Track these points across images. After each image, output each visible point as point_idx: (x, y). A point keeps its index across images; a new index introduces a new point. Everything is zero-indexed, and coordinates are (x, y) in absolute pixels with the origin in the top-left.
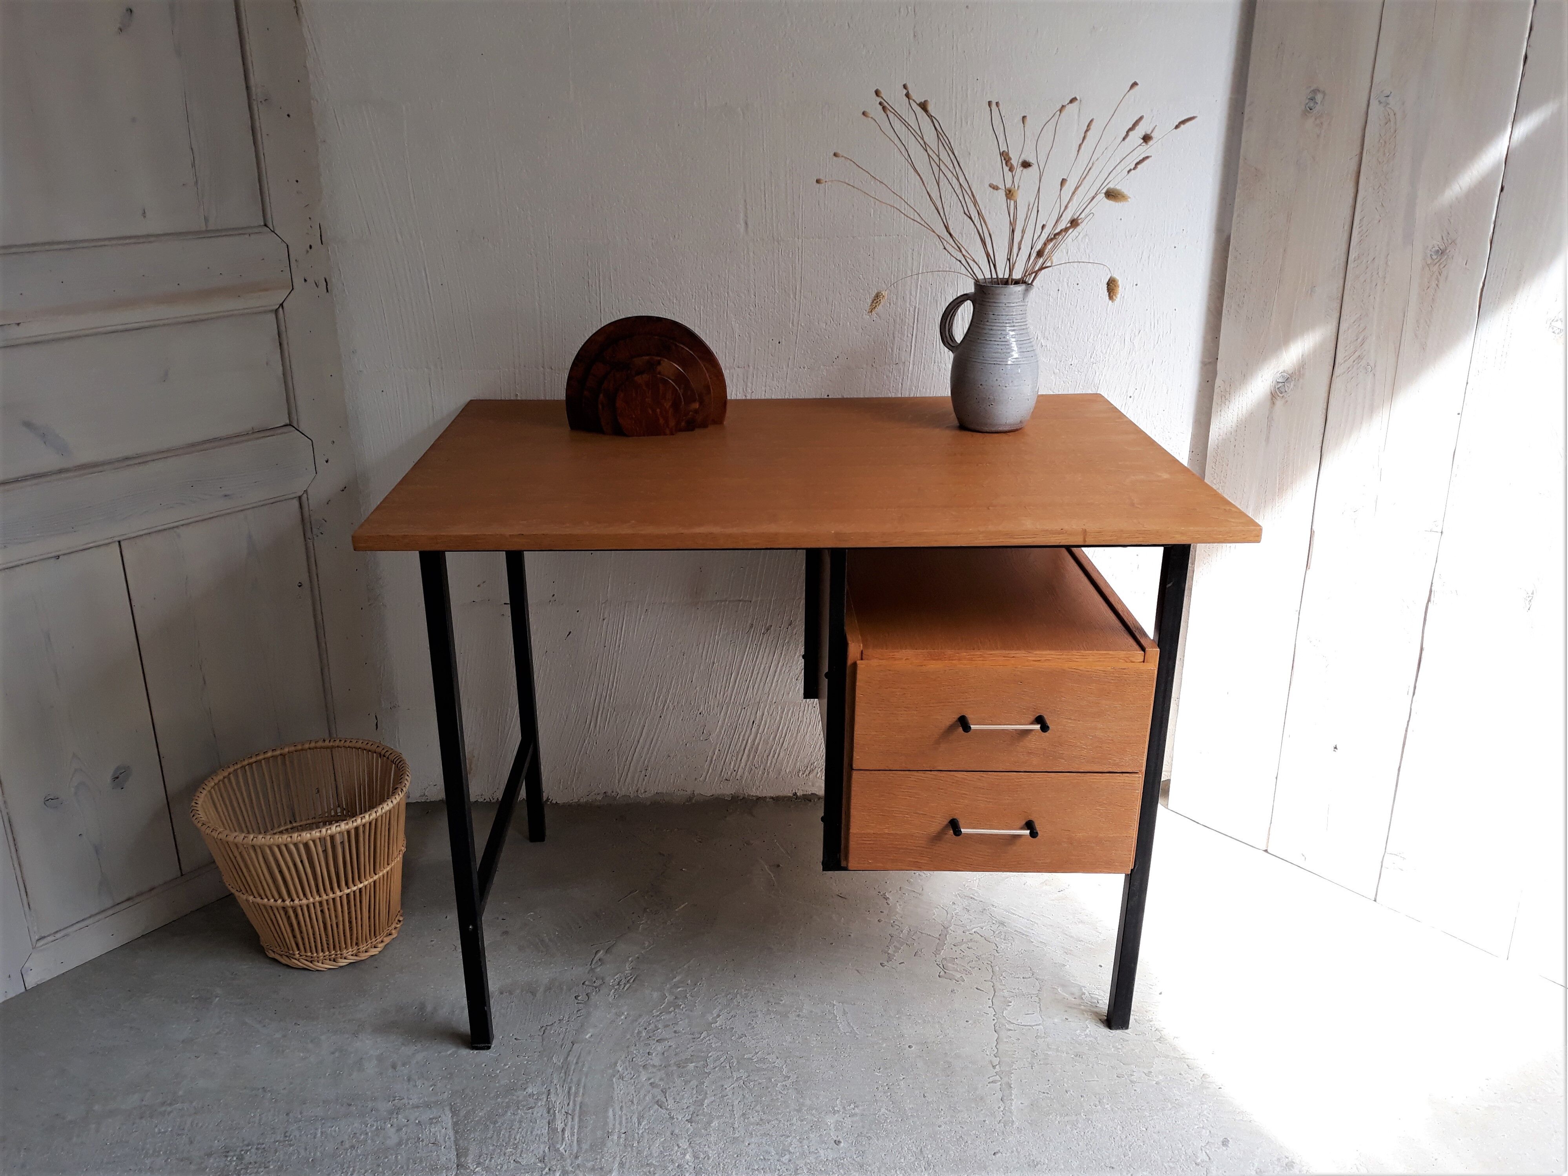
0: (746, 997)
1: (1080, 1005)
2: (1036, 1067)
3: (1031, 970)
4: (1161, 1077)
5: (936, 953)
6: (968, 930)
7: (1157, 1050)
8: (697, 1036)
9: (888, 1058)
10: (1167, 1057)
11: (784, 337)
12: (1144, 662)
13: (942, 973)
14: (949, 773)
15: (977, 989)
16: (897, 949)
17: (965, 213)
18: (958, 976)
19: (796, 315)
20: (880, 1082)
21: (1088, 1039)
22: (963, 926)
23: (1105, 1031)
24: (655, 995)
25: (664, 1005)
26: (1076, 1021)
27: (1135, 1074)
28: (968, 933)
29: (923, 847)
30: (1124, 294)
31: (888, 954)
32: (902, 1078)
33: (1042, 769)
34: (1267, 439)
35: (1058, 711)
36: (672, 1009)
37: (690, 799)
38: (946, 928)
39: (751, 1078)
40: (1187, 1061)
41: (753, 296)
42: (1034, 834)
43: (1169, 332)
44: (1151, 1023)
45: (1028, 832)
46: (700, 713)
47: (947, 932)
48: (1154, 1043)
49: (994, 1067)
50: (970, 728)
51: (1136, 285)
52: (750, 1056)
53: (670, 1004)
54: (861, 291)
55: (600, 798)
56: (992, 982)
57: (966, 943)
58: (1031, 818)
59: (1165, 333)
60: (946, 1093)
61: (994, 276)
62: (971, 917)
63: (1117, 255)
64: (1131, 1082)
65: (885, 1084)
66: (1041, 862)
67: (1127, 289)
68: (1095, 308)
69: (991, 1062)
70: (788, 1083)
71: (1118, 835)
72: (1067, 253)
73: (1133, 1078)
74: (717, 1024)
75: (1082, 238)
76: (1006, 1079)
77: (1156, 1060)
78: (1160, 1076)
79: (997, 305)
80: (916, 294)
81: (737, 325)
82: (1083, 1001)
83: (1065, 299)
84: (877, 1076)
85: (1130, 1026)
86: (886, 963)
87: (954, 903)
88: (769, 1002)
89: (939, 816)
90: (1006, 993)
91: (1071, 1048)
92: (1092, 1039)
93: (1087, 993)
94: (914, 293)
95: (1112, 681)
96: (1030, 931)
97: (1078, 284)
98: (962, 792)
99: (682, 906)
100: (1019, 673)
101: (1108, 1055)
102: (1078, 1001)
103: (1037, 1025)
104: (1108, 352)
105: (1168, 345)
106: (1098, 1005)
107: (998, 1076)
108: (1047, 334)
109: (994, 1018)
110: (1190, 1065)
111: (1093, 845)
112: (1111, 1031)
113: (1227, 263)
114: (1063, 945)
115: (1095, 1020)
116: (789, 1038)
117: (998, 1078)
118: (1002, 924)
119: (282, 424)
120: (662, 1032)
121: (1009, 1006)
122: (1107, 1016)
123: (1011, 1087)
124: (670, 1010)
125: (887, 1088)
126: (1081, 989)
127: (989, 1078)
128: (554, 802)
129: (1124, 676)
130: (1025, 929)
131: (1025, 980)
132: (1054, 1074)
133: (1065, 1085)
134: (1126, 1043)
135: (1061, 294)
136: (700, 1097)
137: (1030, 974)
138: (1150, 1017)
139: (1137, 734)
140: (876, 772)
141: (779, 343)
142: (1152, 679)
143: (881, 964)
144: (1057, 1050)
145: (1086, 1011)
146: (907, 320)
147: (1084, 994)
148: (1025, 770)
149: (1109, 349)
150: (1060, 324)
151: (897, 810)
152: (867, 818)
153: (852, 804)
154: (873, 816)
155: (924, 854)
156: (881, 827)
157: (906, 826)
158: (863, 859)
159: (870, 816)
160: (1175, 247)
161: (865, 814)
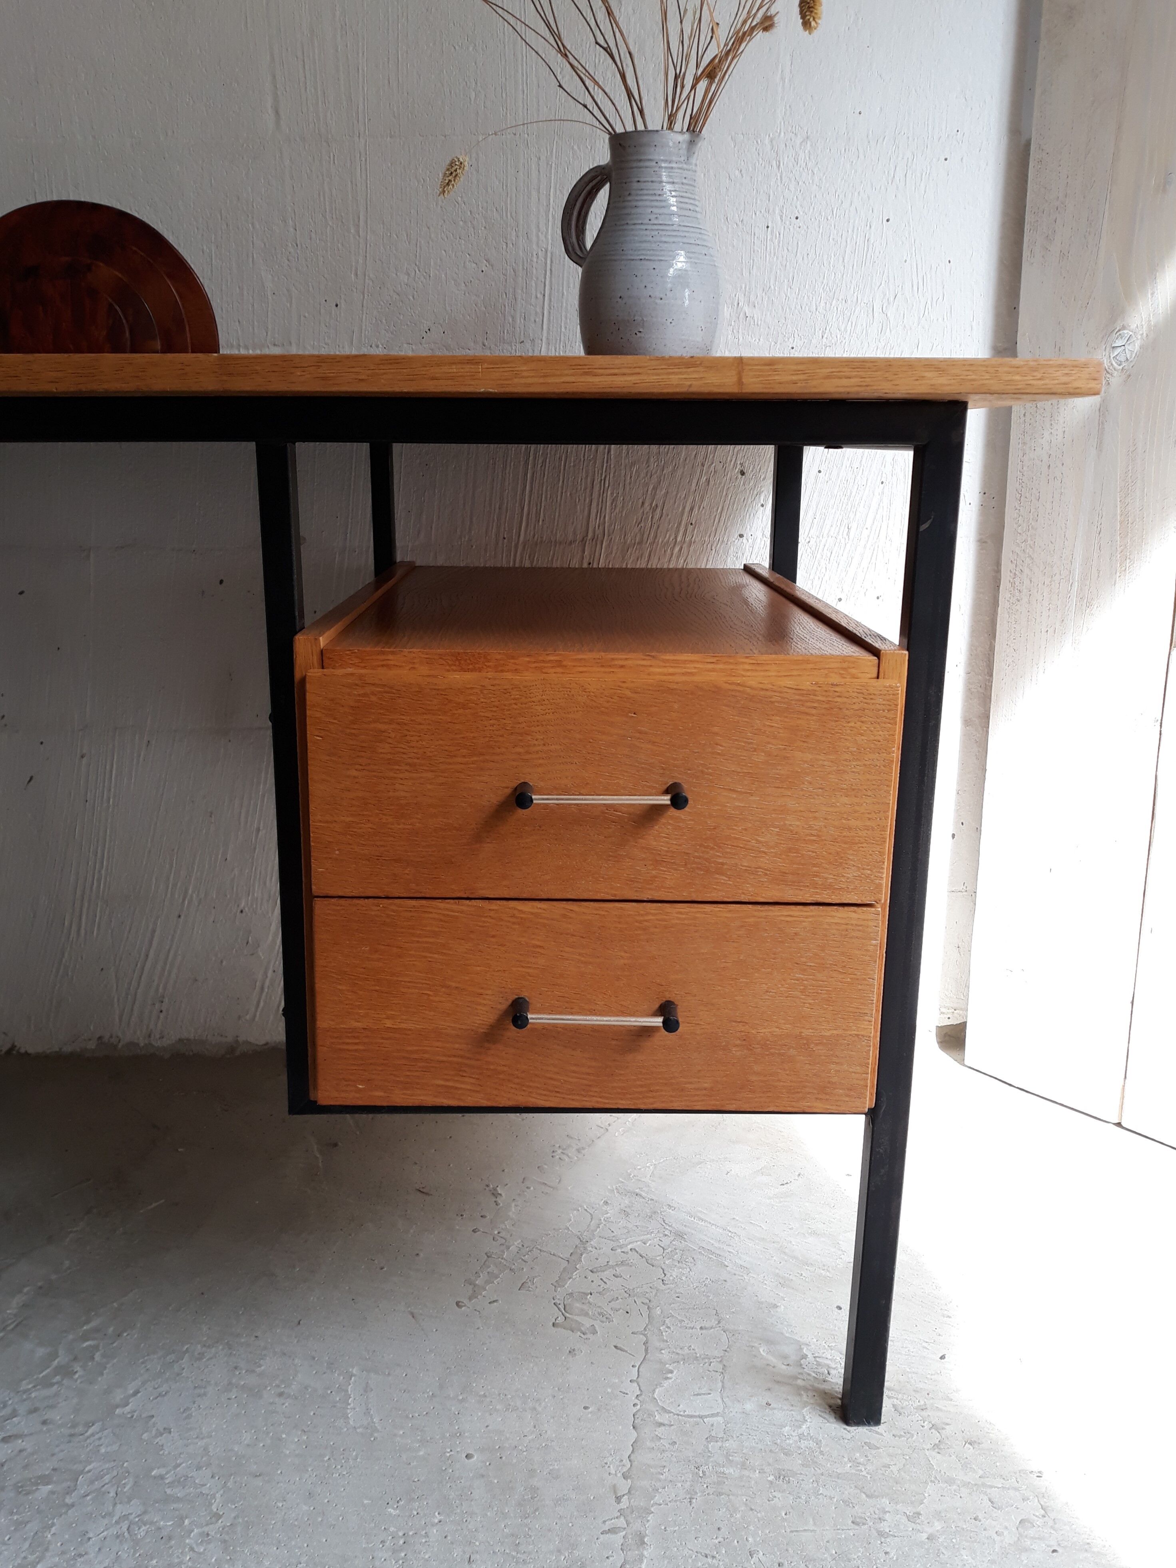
0: (200, 1359)
1: (797, 1378)
2: (698, 1500)
3: (717, 1314)
4: (938, 1526)
5: (558, 1284)
6: (621, 1247)
7: (931, 1467)
8: (80, 1429)
9: (422, 1479)
10: (950, 1481)
11: (343, 296)
12: (878, 678)
13: (561, 1319)
14: (505, 902)
15: (616, 1347)
16: (493, 1276)
17: (597, 43)
18: (587, 1323)
19: (361, 261)
20: (392, 1529)
21: (804, 1444)
22: (615, 1239)
23: (836, 1428)
24: (41, 1352)
25: (48, 1370)
26: (785, 1408)
27: (887, 1516)
28: (619, 1250)
29: (462, 1057)
30: (870, 234)
31: (475, 1285)
32: (436, 1521)
33: (685, 896)
34: (1100, 447)
35: (710, 774)
36: (58, 1378)
37: (232, 1049)
38: (584, 1243)
39: (146, 1518)
40: (989, 1491)
41: (292, 229)
42: (670, 1025)
43: (941, 298)
44: (924, 1413)
45: (660, 1020)
46: (242, 912)
47: (585, 1249)
48: (927, 1453)
49: (618, 1499)
50: (532, 800)
51: (888, 220)
52: (162, 1471)
53: (58, 1370)
54: (461, 223)
55: (92, 1045)
56: (645, 1335)
57: (612, 1267)
58: (668, 996)
59: (935, 300)
60: (514, 1554)
61: (641, 127)
62: (630, 1226)
63: (856, 172)
64: (881, 1534)
65: (401, 1534)
66: (693, 1086)
67: (873, 227)
68: (825, 257)
69: (614, 1488)
70: (212, 1530)
71: (840, 1032)
72: (779, 167)
73: (885, 1527)
74: (128, 1409)
75: (801, 144)
76: (637, 1526)
77: (930, 1488)
78: (936, 1524)
79: (641, 164)
80: (547, 229)
81: (270, 276)
82: (801, 1371)
83: (779, 242)
84: (390, 1514)
85: (883, 1419)
86: (466, 1301)
87: (606, 1203)
88: (236, 1368)
89: (489, 992)
90: (665, 1355)
91: (771, 1461)
92: (812, 1444)
93: (810, 1355)
94: (543, 228)
95: (814, 711)
96: (725, 1248)
97: (797, 218)
98: (533, 942)
99: (154, 1205)
100: (628, 693)
101: (838, 1476)
102: (792, 1370)
103: (713, 1415)
104: (849, 328)
105: (940, 320)
106: (829, 1379)
107: (622, 1519)
108: (752, 298)
109: (637, 1401)
110: (995, 1500)
111: (792, 1052)
112: (848, 1428)
113: (1027, 184)
114: (777, 1271)
115: (819, 1405)
116: (247, 1438)
117: (622, 1522)
118: (680, 1235)
120: (19, 1423)
121: (667, 1378)
122: (841, 1399)
123: (643, 1543)
124: (54, 1381)
125: (401, 1542)
126: (801, 1349)
127: (604, 1522)
128: (22, 1051)
129: (839, 700)
130: (716, 1245)
131: (704, 1331)
132: (731, 1516)
133: (750, 1539)
134: (874, 1452)
135: (772, 232)
136: (31, 1558)
137: (714, 1323)
138: (922, 1403)
139: (868, 823)
140: (361, 902)
141: (337, 306)
142: (893, 707)
143: (458, 1304)
144: (743, 1466)
145: (806, 1389)
146: (535, 271)
147: (805, 1357)
148: (650, 898)
149: (850, 323)
150: (772, 281)
151: (407, 979)
152: (350, 997)
153: (316, 969)
154: (361, 993)
155: (465, 1071)
156: (378, 1016)
157: (427, 1012)
158: (345, 1083)
159: (355, 993)
160: (946, 159)
161: (344, 988)
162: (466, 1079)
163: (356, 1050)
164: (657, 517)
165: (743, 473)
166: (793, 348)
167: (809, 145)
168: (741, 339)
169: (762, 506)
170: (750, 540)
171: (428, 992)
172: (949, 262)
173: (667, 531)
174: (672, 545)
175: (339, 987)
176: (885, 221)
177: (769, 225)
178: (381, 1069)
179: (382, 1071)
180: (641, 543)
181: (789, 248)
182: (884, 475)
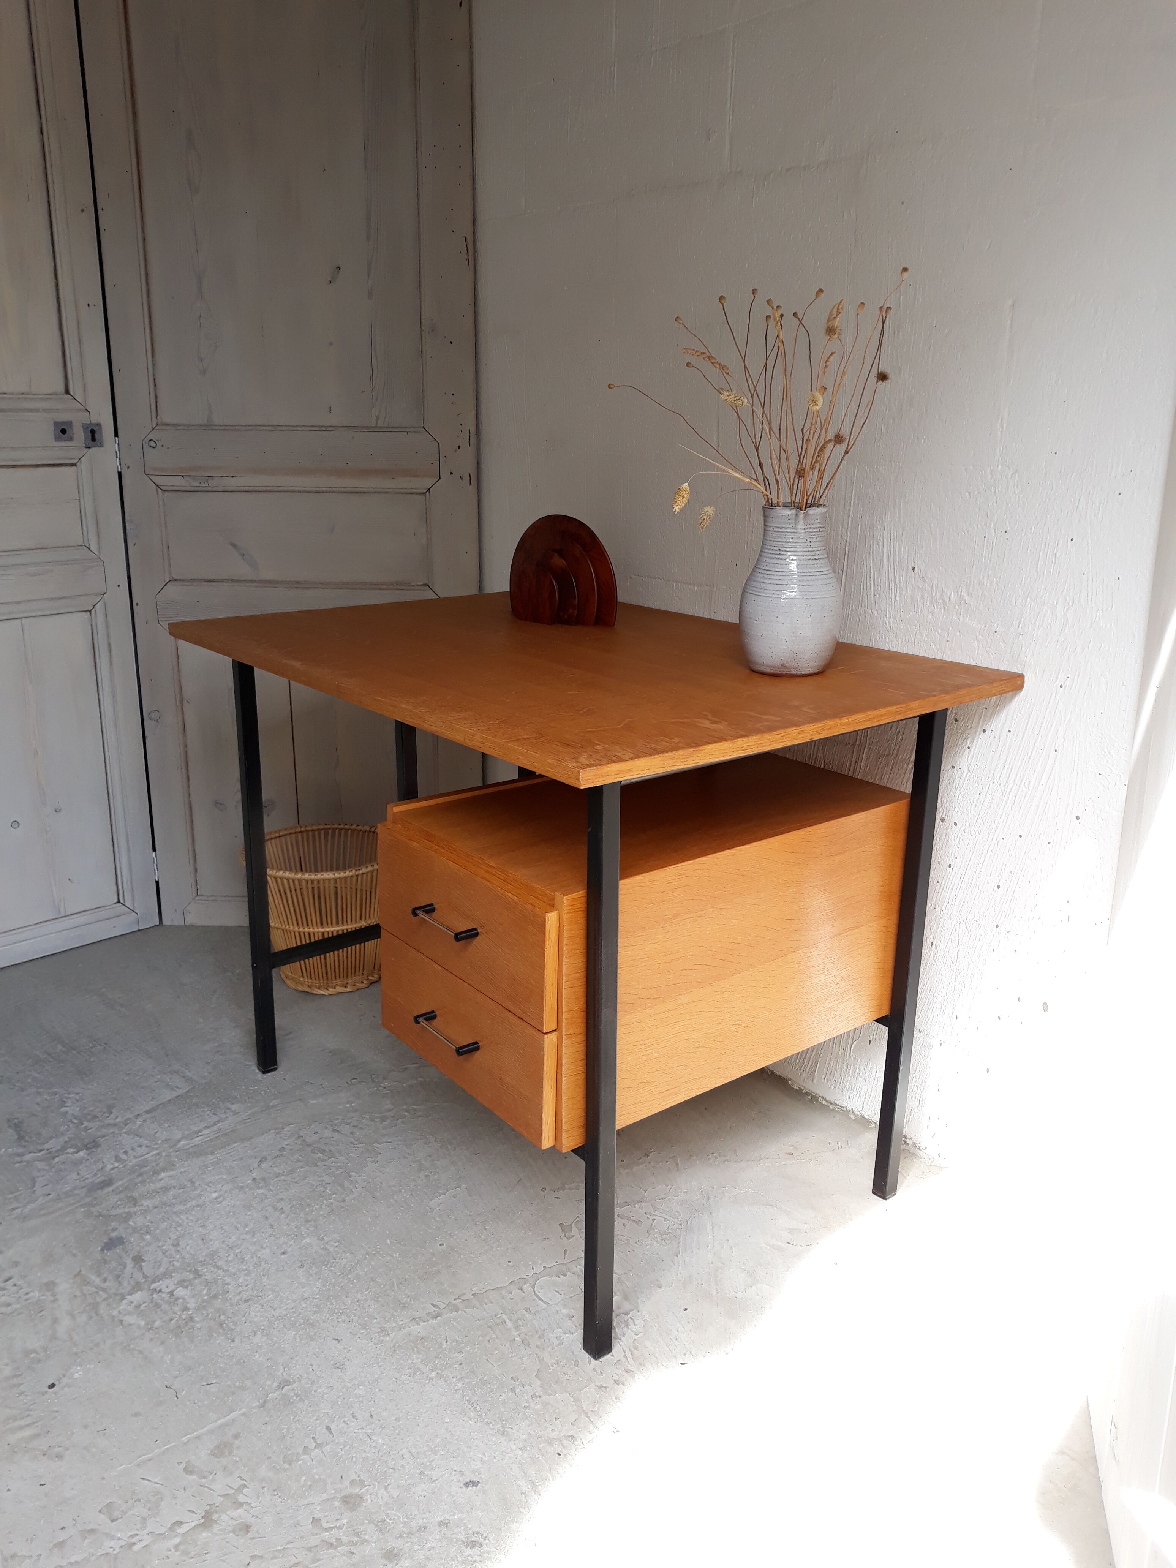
2: (480, 1322)
7: (581, 1390)
9: (415, 1239)
21: (553, 1340)
27: (527, 1386)
30: (1058, 549)
33: (480, 989)
48: (592, 1385)
51: (1072, 540)
52: (354, 1174)
63: (1050, 499)
67: (1060, 544)
73: (519, 1388)
74: (379, 1146)
83: (992, 549)
86: (547, 1190)
89: (426, 1002)
97: (1005, 532)
103: (545, 1302)
108: (971, 590)
119: (422, 584)
135: (988, 541)
150: (986, 579)
160: (1120, 494)
164: (899, 739)
165: (956, 720)
166: (996, 632)
167: (1017, 475)
168: (961, 620)
169: (969, 748)
170: (959, 772)
172: (1119, 578)
173: (905, 751)
174: (907, 762)
176: (1069, 540)
177: (986, 536)
180: (888, 755)
181: (999, 554)
182: (1057, 745)
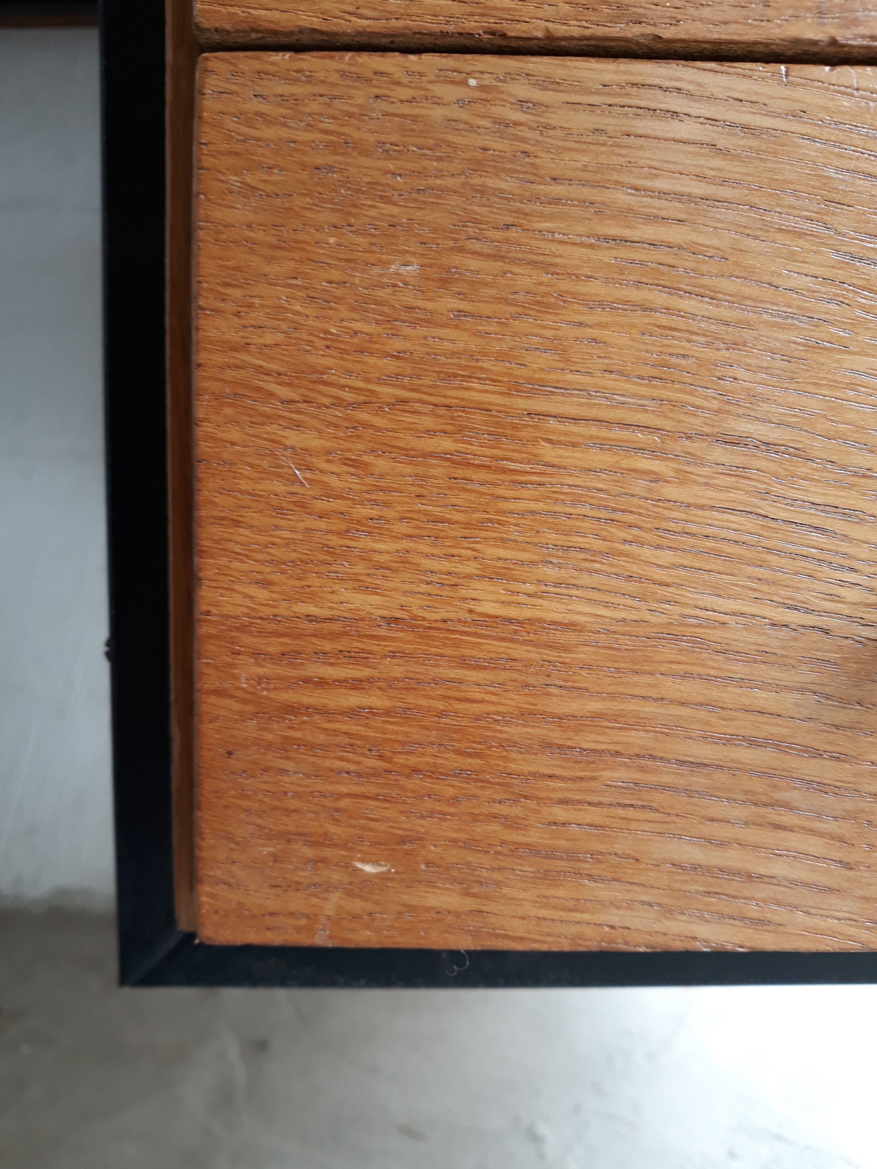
29: (781, 744)
151: (570, 409)
152: (333, 481)
153: (201, 357)
154: (382, 464)
155: (788, 806)
156: (446, 565)
157: (647, 553)
158: (309, 852)
159: (356, 464)
161: (315, 442)
162: (794, 840)
163: (353, 713)
171: (656, 466)
175: (292, 438)
178: (451, 792)
179: (455, 800)
